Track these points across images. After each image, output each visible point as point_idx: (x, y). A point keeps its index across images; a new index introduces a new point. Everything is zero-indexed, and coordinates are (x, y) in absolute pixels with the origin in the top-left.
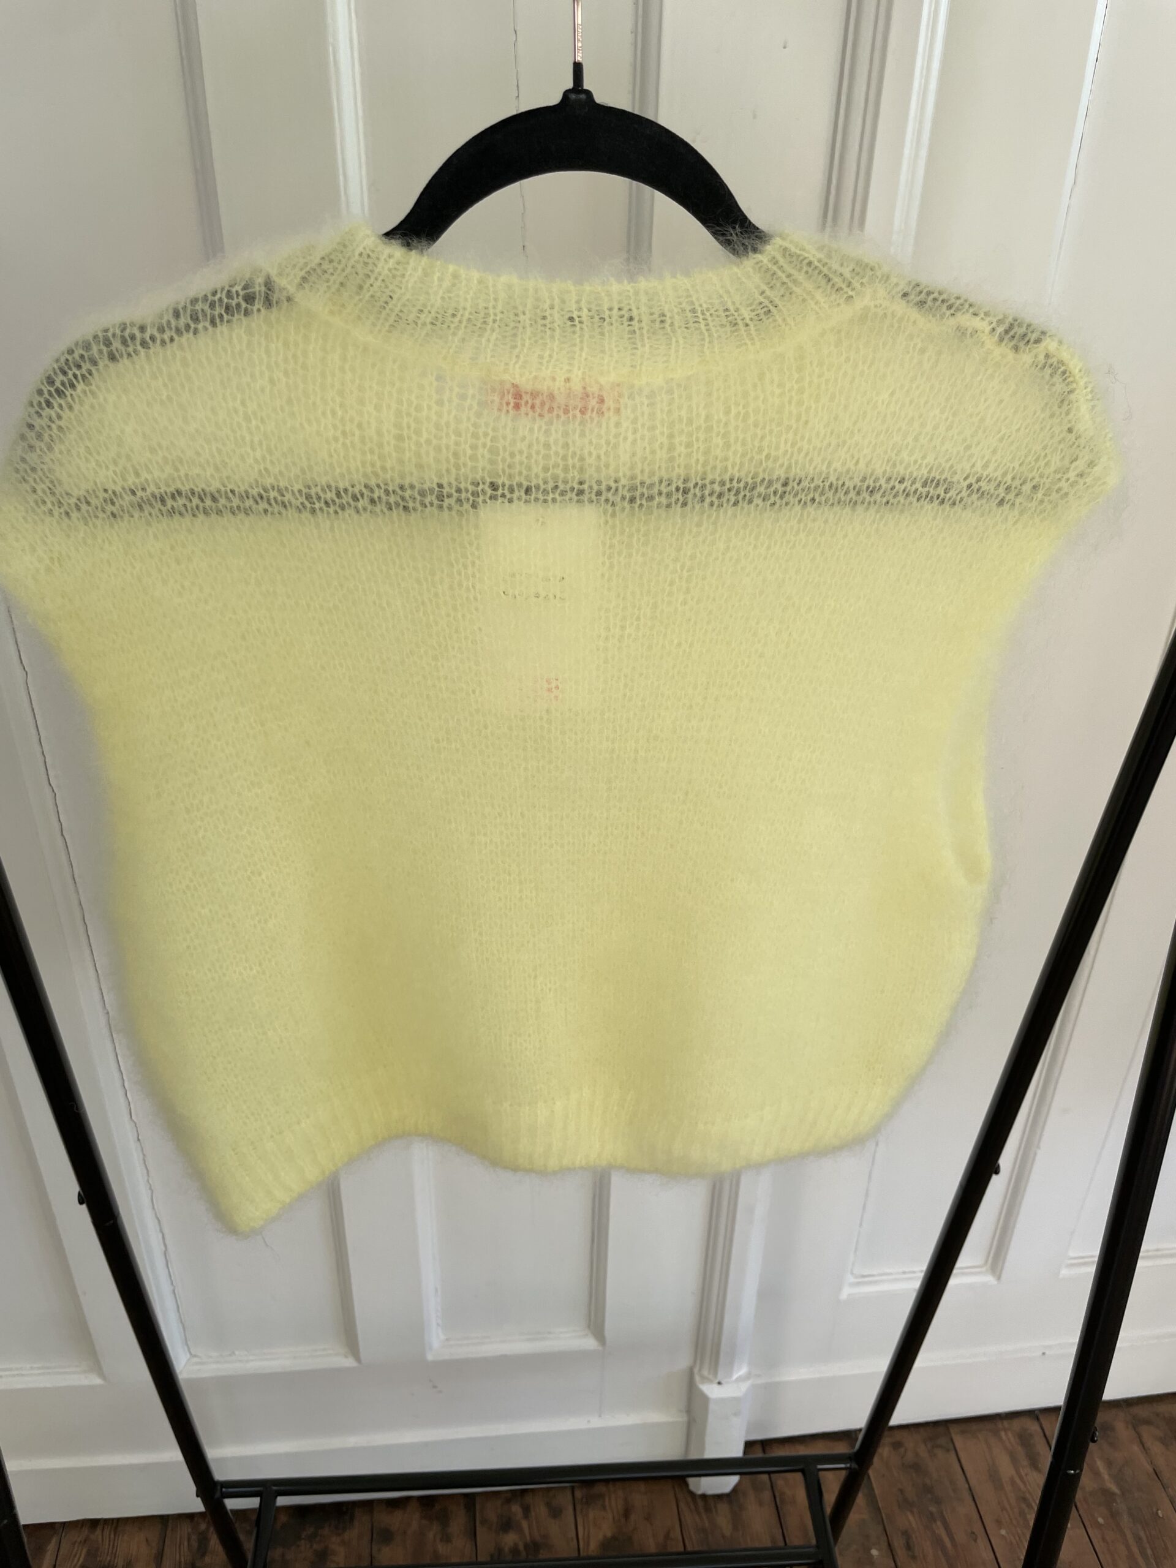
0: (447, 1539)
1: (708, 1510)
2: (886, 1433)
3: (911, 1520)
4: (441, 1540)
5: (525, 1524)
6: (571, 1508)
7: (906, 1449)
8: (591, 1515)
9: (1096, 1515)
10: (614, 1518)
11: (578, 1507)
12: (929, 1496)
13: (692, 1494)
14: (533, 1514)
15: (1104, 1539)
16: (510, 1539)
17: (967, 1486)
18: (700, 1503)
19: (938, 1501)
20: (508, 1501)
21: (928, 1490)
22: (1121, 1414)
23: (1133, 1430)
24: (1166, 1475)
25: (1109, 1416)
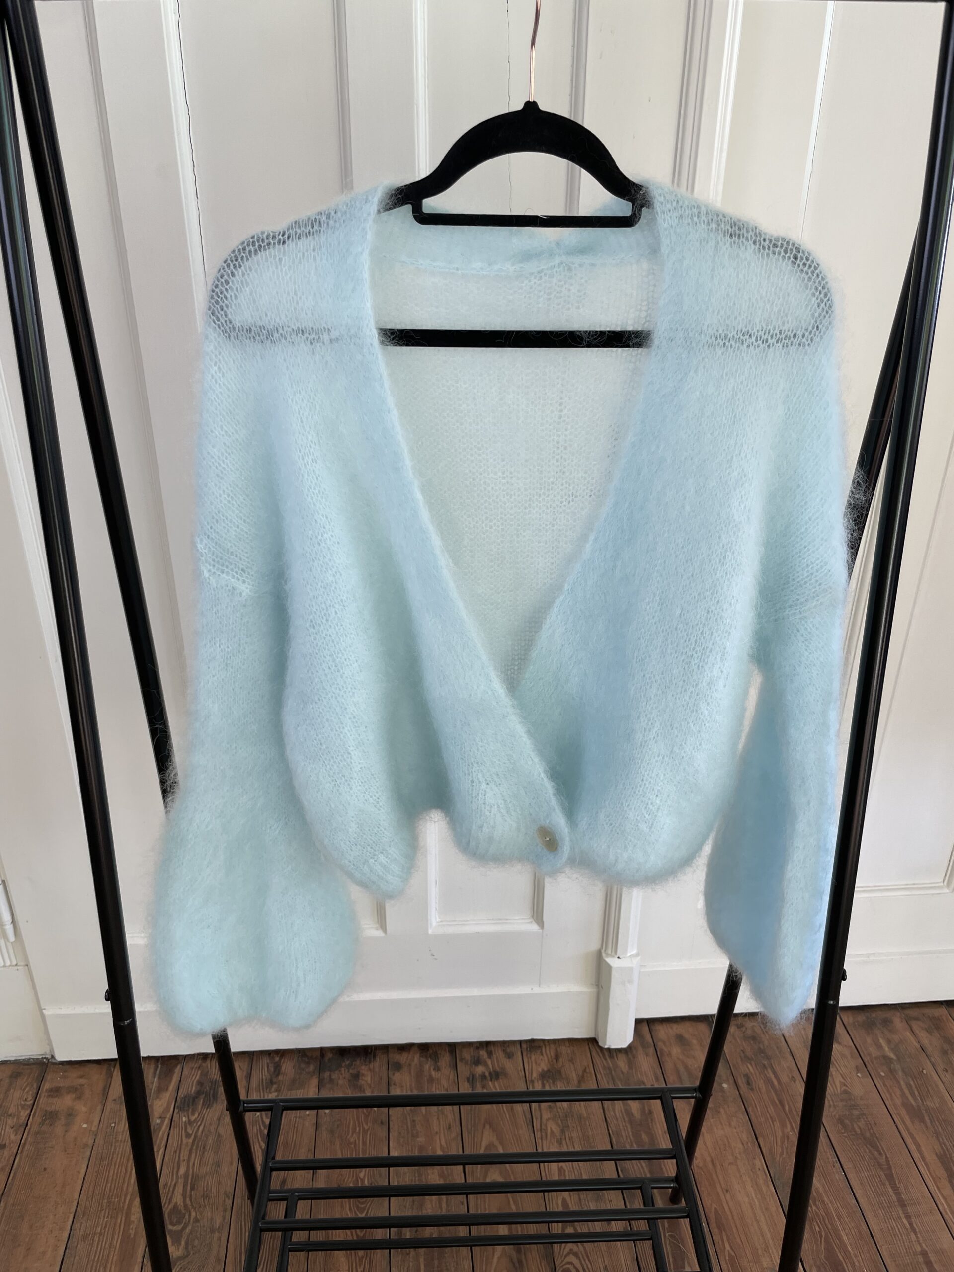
0: (438, 1069)
1: (611, 1057)
2: (733, 1018)
3: (751, 1069)
4: (434, 1069)
5: (489, 1062)
6: (519, 1054)
7: (746, 1028)
8: (533, 1058)
9: (879, 1071)
10: (548, 1060)
11: (524, 1054)
12: (762, 1055)
13: (601, 1049)
14: (495, 1056)
15: (885, 1085)
16: (480, 1069)
17: (788, 1050)
18: (606, 1054)
19: (768, 1058)
20: (478, 1048)
21: (761, 1051)
22: (898, 1014)
23: (906, 1023)
24: (929, 1049)
25: (888, 1014)
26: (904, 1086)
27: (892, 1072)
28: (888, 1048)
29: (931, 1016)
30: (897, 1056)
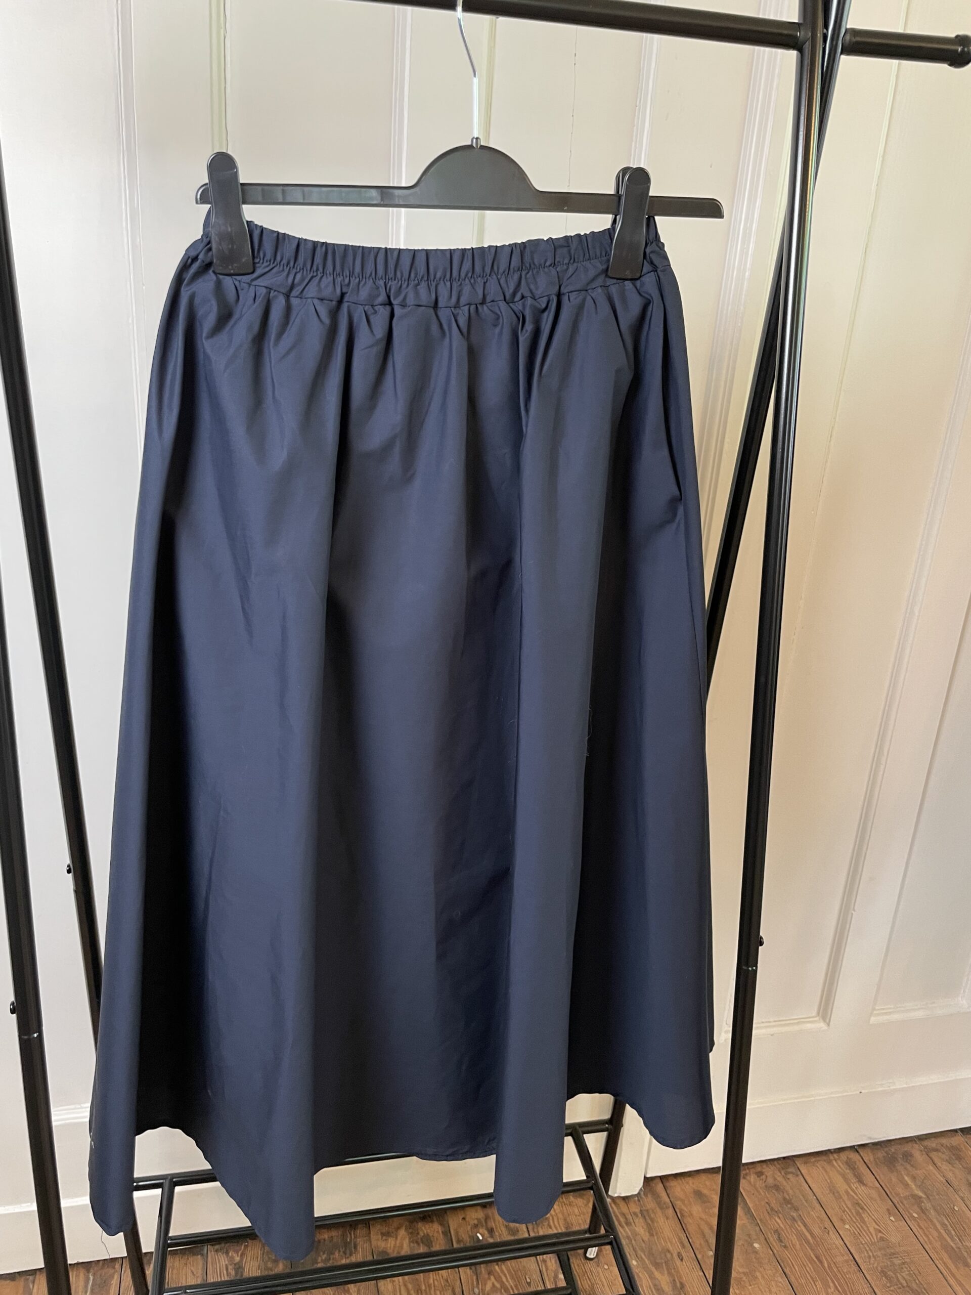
9: (911, 1211)
12: (789, 1206)
15: (920, 1227)
17: (815, 1197)
19: (796, 1209)
21: (787, 1202)
22: (916, 1146)
23: (927, 1156)
24: (955, 1183)
25: (907, 1147)
26: (939, 1226)
27: (923, 1211)
28: (915, 1185)
29: (948, 1145)
30: (925, 1193)
